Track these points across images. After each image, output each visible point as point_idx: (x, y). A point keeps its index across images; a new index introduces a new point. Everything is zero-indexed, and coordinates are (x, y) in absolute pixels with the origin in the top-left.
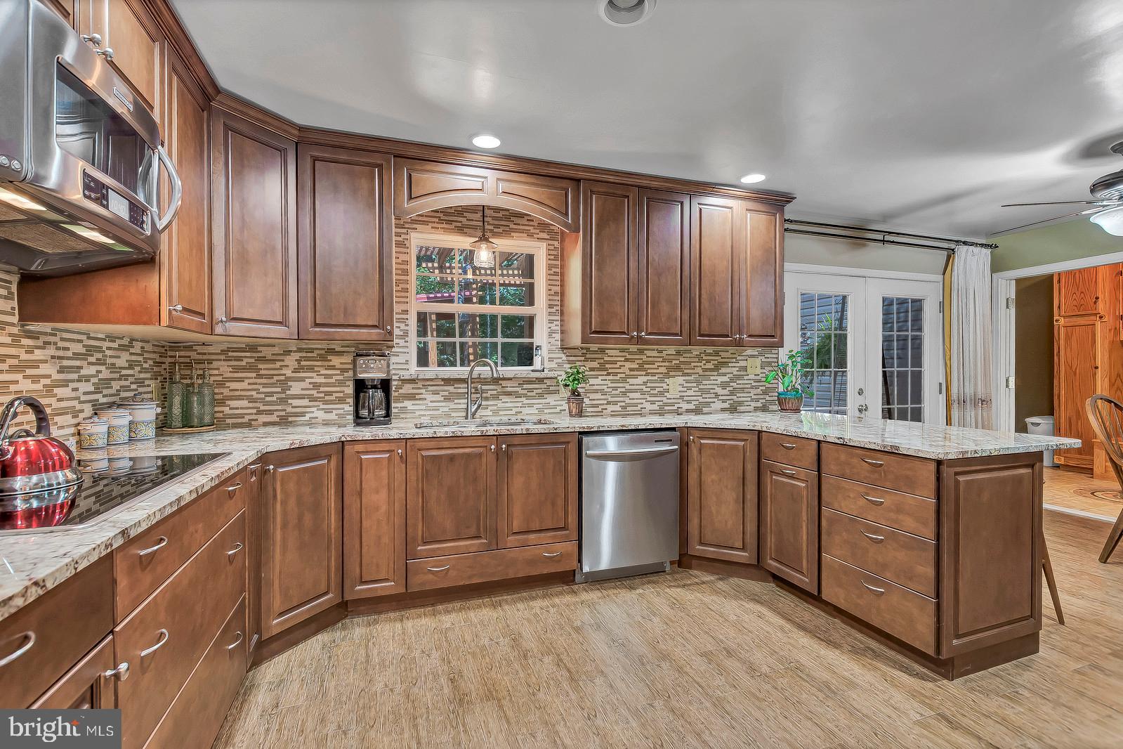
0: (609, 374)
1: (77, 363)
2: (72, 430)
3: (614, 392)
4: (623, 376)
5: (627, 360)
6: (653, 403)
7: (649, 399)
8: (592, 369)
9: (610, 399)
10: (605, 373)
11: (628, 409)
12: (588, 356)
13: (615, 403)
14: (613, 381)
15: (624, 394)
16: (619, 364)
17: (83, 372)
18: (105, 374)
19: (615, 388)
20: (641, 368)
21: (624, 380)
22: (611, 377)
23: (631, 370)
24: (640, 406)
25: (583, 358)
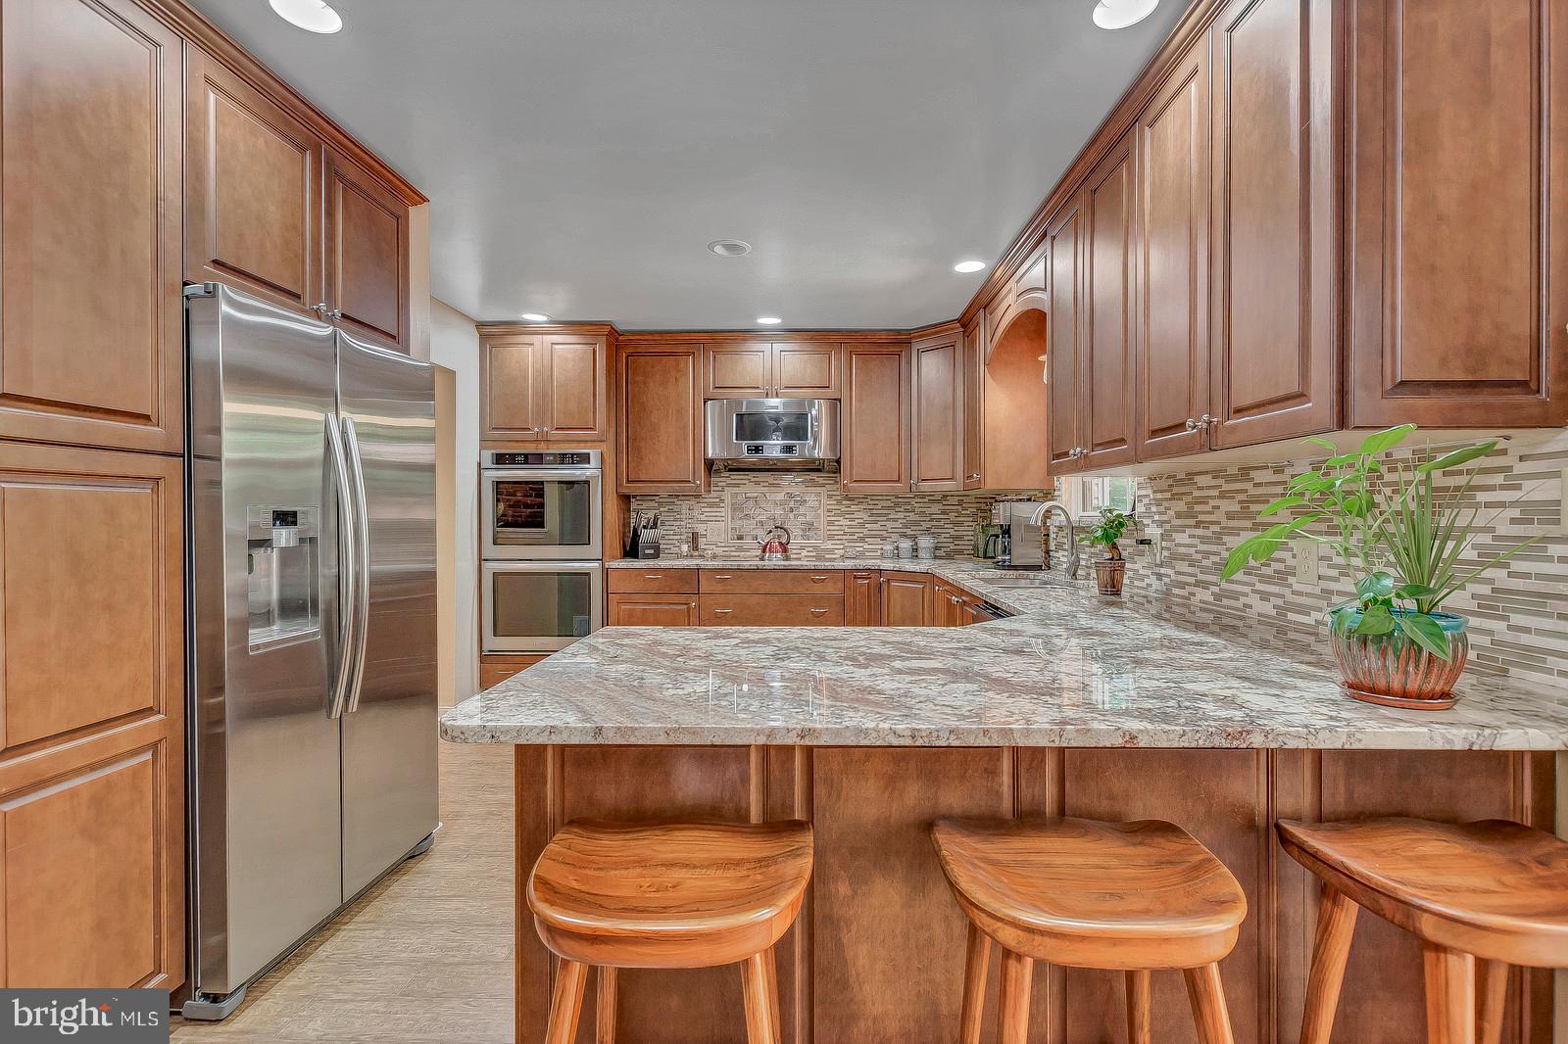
0: (1197, 525)
1: (886, 512)
2: (880, 547)
3: (1205, 562)
4: (1216, 528)
5: (1223, 496)
6: (1265, 596)
7: (1259, 586)
8: (1179, 515)
9: (1201, 577)
10: (1192, 522)
11: (1225, 601)
12: (1175, 490)
13: (1205, 585)
14: (1204, 540)
15: (1221, 568)
16: (1212, 503)
17: (890, 516)
18: (912, 517)
19: (1206, 554)
20: (1245, 513)
21: (1217, 538)
22: (1200, 532)
23: (1230, 516)
24: (1243, 600)
25: (1168, 495)
